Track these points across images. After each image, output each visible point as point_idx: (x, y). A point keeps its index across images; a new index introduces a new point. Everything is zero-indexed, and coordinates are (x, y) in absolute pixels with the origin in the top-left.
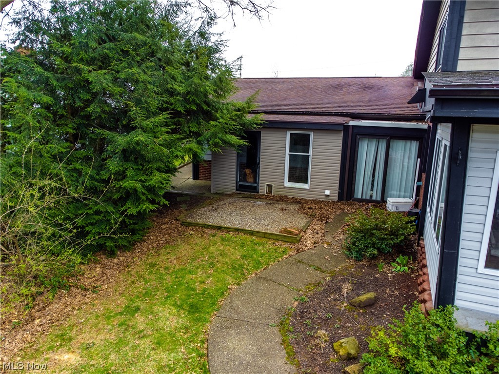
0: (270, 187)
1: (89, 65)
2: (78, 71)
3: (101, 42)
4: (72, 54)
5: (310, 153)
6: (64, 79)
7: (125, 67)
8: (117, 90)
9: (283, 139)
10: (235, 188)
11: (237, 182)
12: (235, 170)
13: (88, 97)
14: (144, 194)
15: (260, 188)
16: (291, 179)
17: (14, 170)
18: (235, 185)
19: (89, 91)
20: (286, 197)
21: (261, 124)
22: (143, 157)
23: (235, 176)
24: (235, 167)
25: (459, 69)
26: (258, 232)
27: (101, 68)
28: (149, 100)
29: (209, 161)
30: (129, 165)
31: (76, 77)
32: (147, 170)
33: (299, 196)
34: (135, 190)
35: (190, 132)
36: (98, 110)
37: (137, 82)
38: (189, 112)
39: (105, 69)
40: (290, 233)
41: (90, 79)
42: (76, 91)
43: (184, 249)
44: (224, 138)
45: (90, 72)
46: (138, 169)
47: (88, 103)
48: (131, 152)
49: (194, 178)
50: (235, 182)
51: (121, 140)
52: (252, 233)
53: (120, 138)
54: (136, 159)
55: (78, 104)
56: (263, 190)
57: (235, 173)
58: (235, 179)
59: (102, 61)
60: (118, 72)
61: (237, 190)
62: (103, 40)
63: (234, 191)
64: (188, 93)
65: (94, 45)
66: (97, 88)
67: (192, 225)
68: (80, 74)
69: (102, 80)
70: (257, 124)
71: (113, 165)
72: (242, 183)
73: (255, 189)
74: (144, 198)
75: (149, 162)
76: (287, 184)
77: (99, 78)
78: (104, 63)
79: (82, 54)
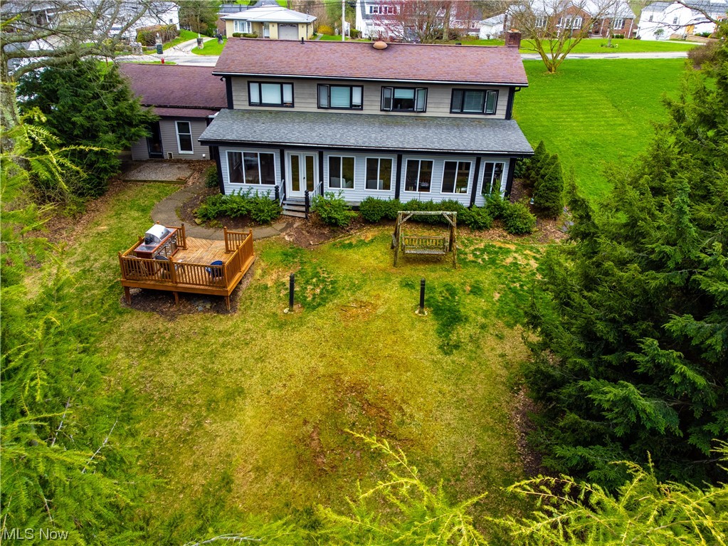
0: (170, 154)
5: (191, 133)
9: (174, 126)
10: (148, 156)
12: (147, 145)
15: (164, 155)
16: (182, 149)
18: (148, 154)
20: (181, 159)
23: (147, 149)
24: (146, 143)
25: (234, 108)
26: (165, 181)
33: (188, 158)
40: (182, 179)
43: (130, 192)
50: (148, 152)
52: (162, 182)
56: (166, 156)
57: (147, 147)
61: (150, 158)
63: (148, 158)
67: (129, 181)
72: (152, 153)
73: (162, 156)
76: (181, 152)
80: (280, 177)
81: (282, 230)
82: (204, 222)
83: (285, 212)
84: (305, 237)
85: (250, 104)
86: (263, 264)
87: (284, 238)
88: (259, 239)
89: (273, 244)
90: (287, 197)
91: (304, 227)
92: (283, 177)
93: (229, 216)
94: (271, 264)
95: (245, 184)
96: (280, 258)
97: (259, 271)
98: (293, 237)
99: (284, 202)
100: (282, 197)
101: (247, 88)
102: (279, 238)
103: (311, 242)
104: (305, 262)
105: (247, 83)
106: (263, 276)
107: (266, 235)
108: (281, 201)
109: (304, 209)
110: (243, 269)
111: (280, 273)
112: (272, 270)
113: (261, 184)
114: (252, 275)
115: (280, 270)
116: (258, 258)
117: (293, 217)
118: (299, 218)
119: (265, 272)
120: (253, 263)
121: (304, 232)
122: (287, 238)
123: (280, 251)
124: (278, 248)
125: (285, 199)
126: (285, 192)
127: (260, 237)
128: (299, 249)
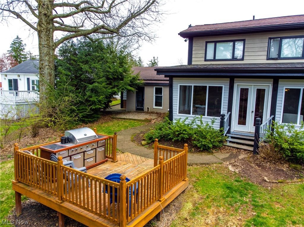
0: (148, 108)
1: (82, 63)
2: (79, 65)
3: (86, 56)
4: (77, 60)
5: (162, 95)
6: (74, 67)
7: (93, 64)
8: (90, 70)
9: (153, 90)
10: (135, 109)
11: (136, 107)
12: (135, 102)
13: (81, 73)
14: (97, 103)
15: (144, 109)
16: (156, 105)
17: (59, 94)
18: (135, 108)
19: (82, 71)
20: (154, 112)
21: (143, 84)
22: (97, 91)
23: (135, 105)
24: (135, 101)
25: (192, 64)
26: (137, 119)
27: (85, 64)
28: (100, 74)
29: (126, 100)
30: (93, 94)
31: (78, 67)
32: (99, 95)
34: (95, 101)
35: (115, 85)
36: (84, 77)
37: (97, 68)
38: (114, 78)
39: (87, 64)
40: (148, 119)
41: (82, 67)
42: (78, 71)
43: (111, 124)
44: (127, 87)
45: (82, 65)
46: (96, 95)
47: (81, 75)
48: (94, 90)
49: (121, 108)
50: (135, 107)
51: (91, 86)
52: (135, 120)
53: (90, 86)
54: (95, 92)
55: (78, 75)
56: (146, 109)
57: (135, 103)
58: (135, 106)
59: (86, 62)
60: (91, 65)
61: (136, 110)
62: (86, 55)
63: (135, 110)
64: (114, 72)
65: (84, 57)
66: (84, 70)
67: (115, 118)
68: (79, 66)
69: (86, 68)
70: (141, 84)
71: (88, 94)
72: (138, 107)
74: (97, 104)
75: (99, 93)
76: (155, 107)
77: (85, 67)
78: (87, 62)
79: (80, 60)
80: (227, 109)
81: (225, 160)
82: (148, 144)
83: (228, 144)
84: (256, 171)
85: (206, 60)
86: (196, 195)
87: (227, 168)
88: (197, 164)
89: (212, 172)
90: (232, 130)
91: (251, 159)
92: (230, 109)
93: (171, 139)
94: (208, 197)
95: (191, 115)
96: (221, 191)
97: (189, 206)
98: (240, 169)
99: (228, 135)
100: (226, 129)
101: (204, 47)
102: (221, 167)
103: (266, 178)
104: (262, 206)
105: (205, 43)
106: (193, 215)
107: (205, 162)
108: (226, 132)
109: (252, 143)
110: (165, 197)
111: (221, 216)
112: (209, 207)
113: (206, 116)
114: (179, 209)
115: (221, 209)
116: (190, 186)
117: (238, 148)
118: (245, 150)
119: (197, 208)
120: (183, 192)
121: (253, 165)
122: (230, 168)
123: (222, 182)
124: (219, 177)
125: (229, 132)
126: (230, 125)
127: (198, 162)
128: (248, 184)
